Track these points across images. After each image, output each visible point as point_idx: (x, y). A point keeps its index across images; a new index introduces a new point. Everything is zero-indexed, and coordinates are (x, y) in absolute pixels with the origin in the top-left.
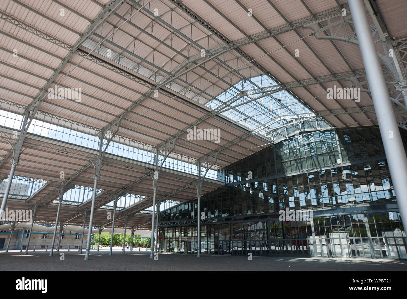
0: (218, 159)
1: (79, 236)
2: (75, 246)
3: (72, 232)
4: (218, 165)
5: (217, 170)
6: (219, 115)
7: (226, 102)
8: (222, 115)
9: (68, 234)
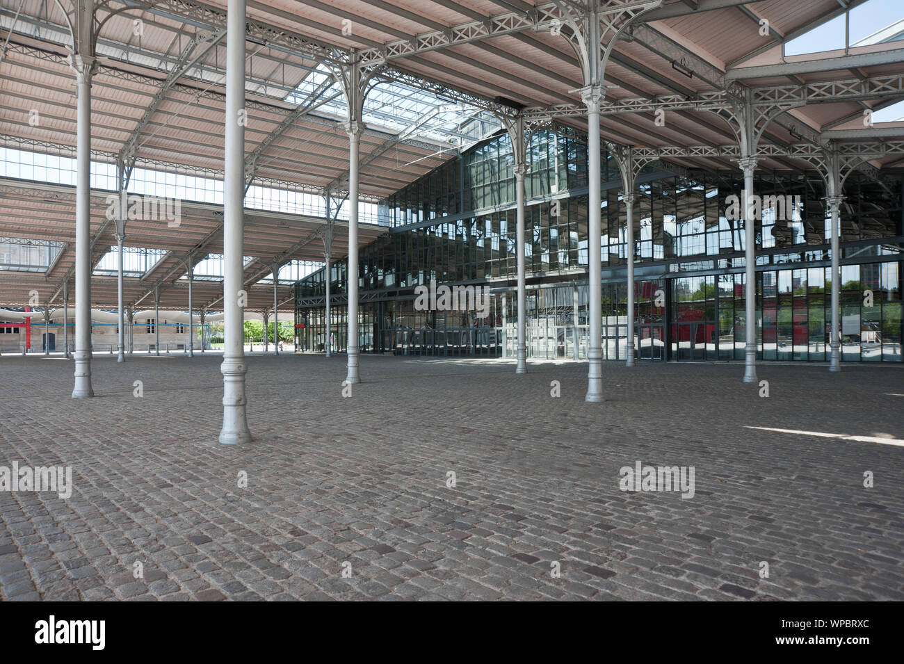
0: (361, 183)
1: (182, 328)
2: (178, 345)
3: (169, 322)
4: (372, 193)
5: (377, 203)
6: (317, 114)
7: (314, 92)
8: (320, 112)
9: (162, 324)
